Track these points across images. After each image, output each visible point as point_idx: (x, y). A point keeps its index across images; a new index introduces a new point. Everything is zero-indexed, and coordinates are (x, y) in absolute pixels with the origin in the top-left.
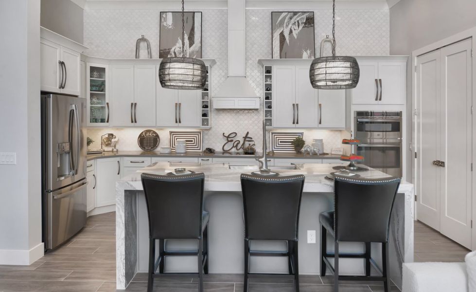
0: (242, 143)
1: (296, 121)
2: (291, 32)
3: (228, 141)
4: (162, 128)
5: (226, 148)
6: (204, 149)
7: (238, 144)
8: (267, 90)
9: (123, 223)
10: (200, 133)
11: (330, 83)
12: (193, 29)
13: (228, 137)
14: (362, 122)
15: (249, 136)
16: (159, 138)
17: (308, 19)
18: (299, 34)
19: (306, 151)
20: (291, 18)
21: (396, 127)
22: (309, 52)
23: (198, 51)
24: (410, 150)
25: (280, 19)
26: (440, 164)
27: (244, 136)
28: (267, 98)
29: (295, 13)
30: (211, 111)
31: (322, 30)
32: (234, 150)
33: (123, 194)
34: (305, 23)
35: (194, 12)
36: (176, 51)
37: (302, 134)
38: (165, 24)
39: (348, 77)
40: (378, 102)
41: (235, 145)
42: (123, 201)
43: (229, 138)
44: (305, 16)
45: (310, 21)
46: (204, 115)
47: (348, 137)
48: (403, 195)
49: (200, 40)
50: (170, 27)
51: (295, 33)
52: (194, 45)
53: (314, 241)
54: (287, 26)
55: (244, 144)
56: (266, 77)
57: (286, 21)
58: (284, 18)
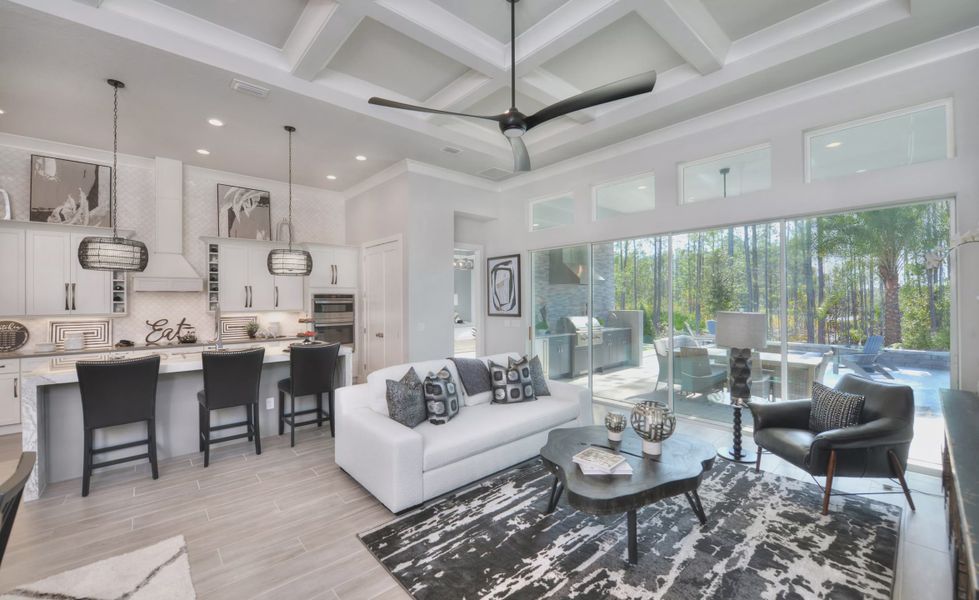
0: (175, 331)
1: (248, 304)
2: (242, 209)
3: (155, 330)
4: (34, 317)
5: (151, 339)
6: (117, 341)
7: (169, 333)
8: (212, 270)
9: (33, 423)
10: (108, 322)
11: (285, 271)
12: (95, 188)
13: (154, 325)
14: (320, 305)
15: (185, 322)
16: (27, 332)
17: (262, 198)
18: (252, 213)
19: (262, 334)
20: (242, 195)
21: (350, 308)
22: (263, 233)
23: (103, 217)
24: (360, 328)
25: (228, 193)
26: (380, 335)
27: (179, 322)
28: (212, 279)
29: (247, 190)
30: (128, 294)
31: (278, 213)
32: (164, 341)
33: (36, 390)
34: (259, 203)
35: (97, 166)
36: (63, 212)
37: (256, 318)
38: (41, 173)
39: (303, 267)
40: (334, 285)
41: (165, 334)
42: (35, 398)
43: (155, 327)
44: (259, 194)
45: (265, 201)
46: (117, 298)
47: (303, 316)
48: (344, 356)
49: (108, 202)
50: (51, 179)
51: (247, 211)
52: (97, 209)
53: (273, 407)
54: (237, 202)
55: (178, 332)
56: (211, 256)
57: (236, 197)
58: (235, 192)
